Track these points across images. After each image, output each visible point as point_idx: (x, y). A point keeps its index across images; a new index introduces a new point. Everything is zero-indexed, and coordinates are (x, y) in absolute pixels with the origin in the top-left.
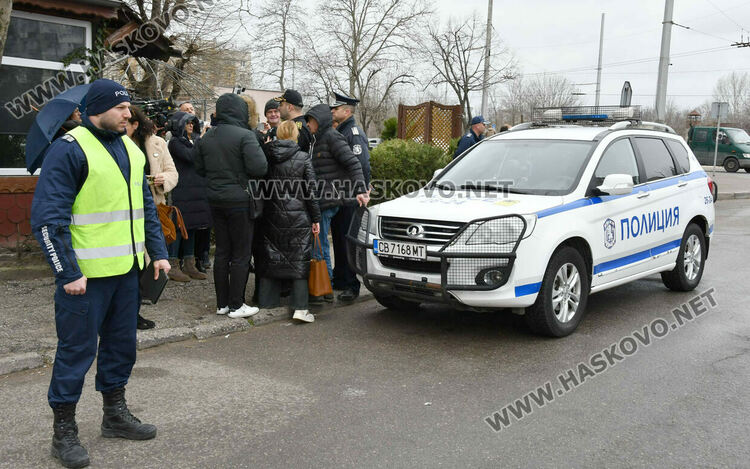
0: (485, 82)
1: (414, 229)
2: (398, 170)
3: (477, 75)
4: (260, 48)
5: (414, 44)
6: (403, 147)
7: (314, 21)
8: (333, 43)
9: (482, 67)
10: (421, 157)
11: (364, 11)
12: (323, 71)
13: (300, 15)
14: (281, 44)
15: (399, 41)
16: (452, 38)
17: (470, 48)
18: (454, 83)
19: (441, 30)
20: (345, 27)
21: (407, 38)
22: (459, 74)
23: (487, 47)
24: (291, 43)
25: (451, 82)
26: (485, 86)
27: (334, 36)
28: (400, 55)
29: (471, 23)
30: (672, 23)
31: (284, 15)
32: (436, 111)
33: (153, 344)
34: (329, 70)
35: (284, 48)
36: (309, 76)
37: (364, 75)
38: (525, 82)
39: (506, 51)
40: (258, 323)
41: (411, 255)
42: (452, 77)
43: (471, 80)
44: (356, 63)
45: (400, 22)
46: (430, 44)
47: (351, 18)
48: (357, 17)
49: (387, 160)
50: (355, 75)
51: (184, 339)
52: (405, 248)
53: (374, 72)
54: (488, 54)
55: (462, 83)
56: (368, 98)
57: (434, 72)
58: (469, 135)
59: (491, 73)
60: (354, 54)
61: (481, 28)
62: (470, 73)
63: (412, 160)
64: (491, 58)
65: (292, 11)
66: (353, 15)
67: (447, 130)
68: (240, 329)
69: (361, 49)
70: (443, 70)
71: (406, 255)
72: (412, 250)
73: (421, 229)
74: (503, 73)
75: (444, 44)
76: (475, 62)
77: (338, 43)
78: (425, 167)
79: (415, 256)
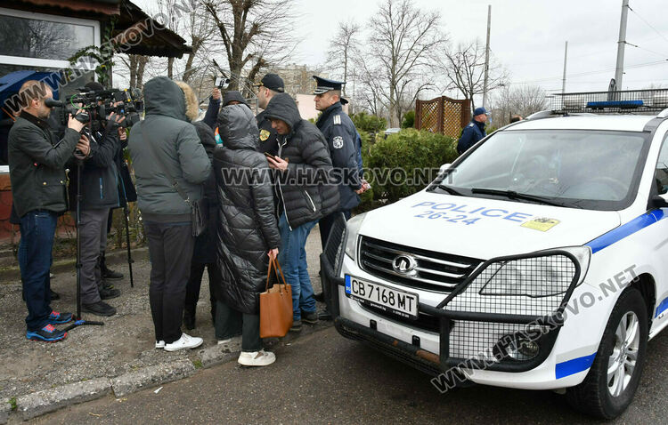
0: (485, 88)
1: (403, 263)
2: (410, 158)
3: (479, 83)
4: (330, 68)
5: (434, 63)
6: (415, 136)
7: (366, 48)
8: (378, 63)
9: (483, 78)
10: (433, 146)
11: (400, 42)
12: (371, 83)
13: (357, 45)
14: (344, 65)
15: (425, 61)
16: (462, 59)
17: (474, 65)
18: (463, 89)
19: (453, 52)
20: (387, 52)
21: (430, 59)
22: (466, 82)
23: (487, 63)
24: (350, 64)
25: (460, 88)
26: (485, 91)
27: (379, 59)
28: (425, 70)
29: (474, 46)
30: (625, 42)
31: (346, 45)
32: (447, 104)
33: (47, 409)
34: (376, 81)
35: (346, 68)
36: (362, 86)
37: (400, 84)
38: (512, 89)
39: (500, 66)
40: (208, 364)
41: (396, 307)
42: (461, 84)
43: (475, 87)
44: (394, 76)
45: (425, 48)
46: (446, 62)
47: (391, 46)
48: (395, 45)
49: (400, 148)
50: (393, 85)
51: (96, 398)
52: (387, 294)
53: (407, 82)
54: (487, 68)
55: (468, 88)
56: (403, 101)
57: (449, 81)
58: (472, 125)
59: (489, 82)
60: (393, 71)
61: (481, 51)
62: (474, 82)
63: (424, 149)
64: (489, 71)
65: (351, 42)
66: (392, 43)
67: (457, 121)
68: (180, 376)
69: (398, 67)
70: (455, 80)
71: (388, 305)
72: (396, 298)
73: (413, 262)
74: (498, 82)
75: (456, 62)
76: (478, 73)
77: (382, 63)
78: (436, 155)
79: (401, 309)
